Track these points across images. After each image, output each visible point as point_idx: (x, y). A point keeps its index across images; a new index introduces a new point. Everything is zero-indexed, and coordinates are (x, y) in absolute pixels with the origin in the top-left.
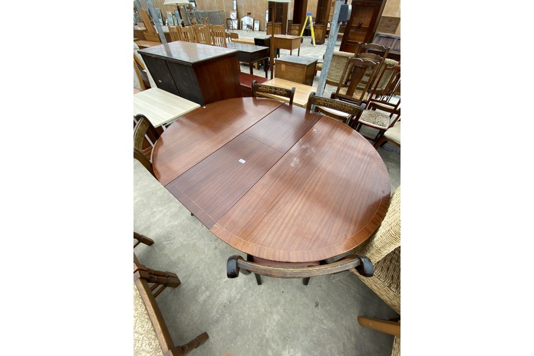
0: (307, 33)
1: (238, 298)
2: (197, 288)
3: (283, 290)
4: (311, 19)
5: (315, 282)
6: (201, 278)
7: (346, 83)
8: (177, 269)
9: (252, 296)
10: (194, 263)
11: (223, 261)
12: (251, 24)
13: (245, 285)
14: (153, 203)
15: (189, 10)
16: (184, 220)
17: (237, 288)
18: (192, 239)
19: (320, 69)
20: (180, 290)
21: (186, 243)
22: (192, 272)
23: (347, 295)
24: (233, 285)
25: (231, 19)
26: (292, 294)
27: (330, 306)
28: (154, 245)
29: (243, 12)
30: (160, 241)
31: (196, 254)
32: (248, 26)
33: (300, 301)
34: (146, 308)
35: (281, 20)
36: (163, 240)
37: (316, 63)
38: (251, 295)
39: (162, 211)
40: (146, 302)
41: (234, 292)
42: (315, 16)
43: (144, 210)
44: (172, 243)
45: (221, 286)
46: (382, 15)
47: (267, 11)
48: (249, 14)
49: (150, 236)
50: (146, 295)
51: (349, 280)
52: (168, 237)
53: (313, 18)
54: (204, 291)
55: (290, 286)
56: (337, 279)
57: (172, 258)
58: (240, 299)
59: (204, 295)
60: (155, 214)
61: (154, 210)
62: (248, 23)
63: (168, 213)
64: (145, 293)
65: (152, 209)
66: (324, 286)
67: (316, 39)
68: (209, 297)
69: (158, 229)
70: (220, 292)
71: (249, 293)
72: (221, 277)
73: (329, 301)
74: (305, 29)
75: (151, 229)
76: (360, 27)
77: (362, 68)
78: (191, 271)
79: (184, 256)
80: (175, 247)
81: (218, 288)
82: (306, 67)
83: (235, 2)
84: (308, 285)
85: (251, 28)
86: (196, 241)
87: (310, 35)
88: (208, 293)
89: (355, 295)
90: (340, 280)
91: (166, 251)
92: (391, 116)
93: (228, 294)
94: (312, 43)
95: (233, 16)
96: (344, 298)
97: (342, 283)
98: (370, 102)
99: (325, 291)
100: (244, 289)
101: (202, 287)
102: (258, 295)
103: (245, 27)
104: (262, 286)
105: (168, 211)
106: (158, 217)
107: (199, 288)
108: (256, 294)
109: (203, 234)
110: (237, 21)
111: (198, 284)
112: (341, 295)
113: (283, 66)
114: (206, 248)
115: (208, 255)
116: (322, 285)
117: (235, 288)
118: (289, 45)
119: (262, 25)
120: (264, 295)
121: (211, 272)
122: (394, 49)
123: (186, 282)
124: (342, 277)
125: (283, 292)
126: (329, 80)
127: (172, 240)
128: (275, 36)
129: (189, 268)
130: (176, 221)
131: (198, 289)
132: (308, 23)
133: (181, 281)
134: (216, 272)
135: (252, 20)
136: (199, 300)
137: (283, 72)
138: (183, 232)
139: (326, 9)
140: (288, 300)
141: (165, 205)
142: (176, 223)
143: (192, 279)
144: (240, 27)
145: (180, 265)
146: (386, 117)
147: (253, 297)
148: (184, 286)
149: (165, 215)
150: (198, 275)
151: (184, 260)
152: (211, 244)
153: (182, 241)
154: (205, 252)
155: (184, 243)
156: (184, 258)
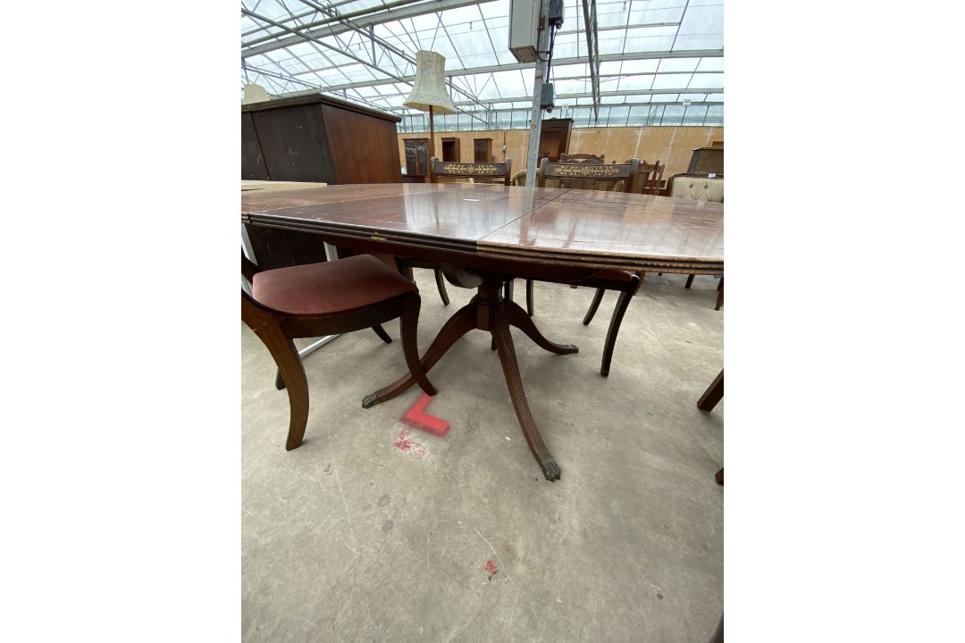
10: (310, 605)
11: (422, 567)
13: (533, 626)
18: (295, 521)
31: (315, 567)
72: (433, 628)
86: (309, 522)
109: (332, 494)
114: (352, 537)
115: (360, 559)
129: (291, 633)
151: (266, 607)
152: (369, 517)
153: (255, 535)
154: (350, 552)
155: (263, 541)
156: (266, 595)
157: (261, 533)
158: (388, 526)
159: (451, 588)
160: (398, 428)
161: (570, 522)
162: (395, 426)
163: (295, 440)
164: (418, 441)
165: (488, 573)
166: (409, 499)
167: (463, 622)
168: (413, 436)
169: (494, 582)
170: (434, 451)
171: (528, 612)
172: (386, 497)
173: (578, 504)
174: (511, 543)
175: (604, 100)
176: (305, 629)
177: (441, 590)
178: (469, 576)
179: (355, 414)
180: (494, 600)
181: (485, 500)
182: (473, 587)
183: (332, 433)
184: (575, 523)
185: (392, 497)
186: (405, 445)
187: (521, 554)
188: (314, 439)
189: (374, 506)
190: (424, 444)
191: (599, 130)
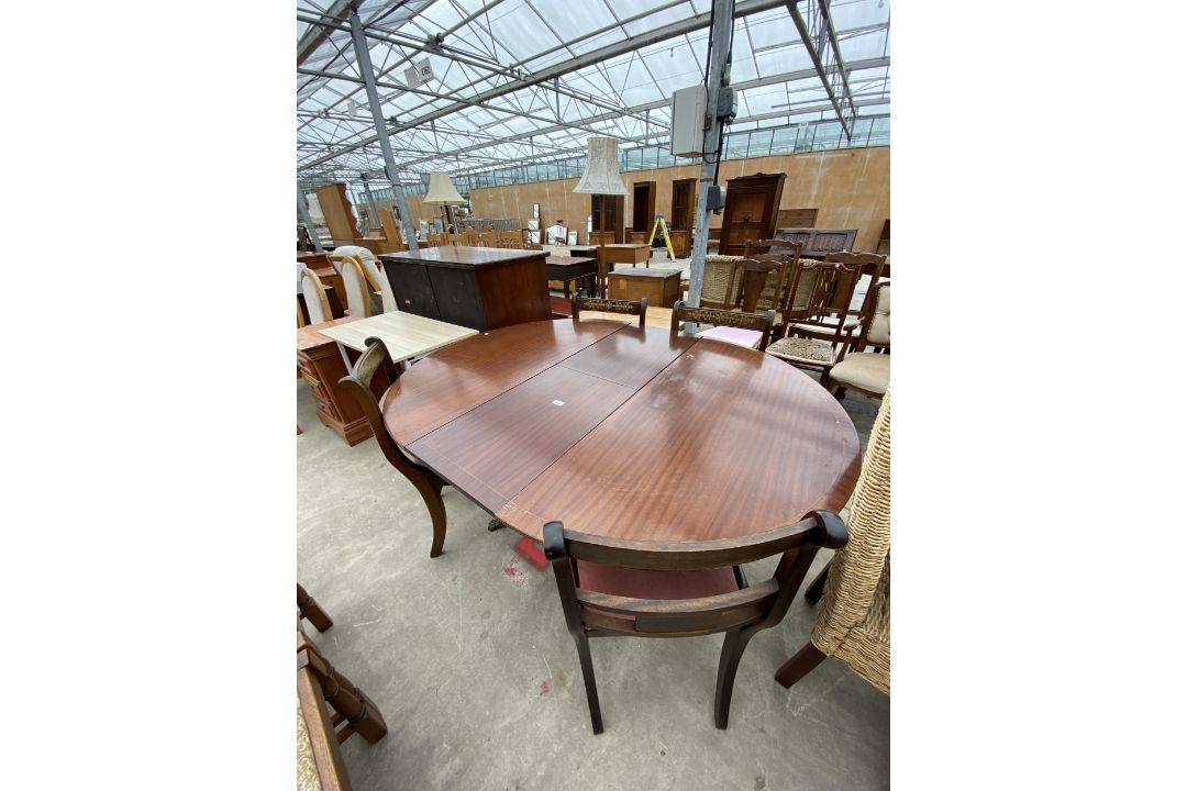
0: (659, 243)
1: (539, 774)
2: (429, 746)
3: (661, 746)
4: (663, 222)
5: (747, 719)
6: (442, 719)
7: (738, 302)
8: (383, 694)
9: (578, 768)
10: (426, 676)
11: (500, 671)
12: (564, 237)
13: (559, 737)
14: (346, 531)
15: (458, 218)
16: (411, 570)
17: (536, 745)
18: (428, 615)
19: (687, 288)
20: (383, 751)
21: (411, 624)
22: (419, 702)
23: (837, 750)
24: (528, 736)
25: (529, 230)
26: (688, 758)
27: (795, 786)
28: (331, 631)
29: (548, 219)
30: (349, 620)
31: (434, 651)
32: (557, 239)
33: (714, 776)
34: (311, 744)
35: (613, 228)
36: (356, 617)
37: (679, 274)
38: (575, 766)
39: (364, 548)
40: (312, 728)
41: (529, 758)
42: (670, 220)
43: (323, 548)
44: (375, 626)
45: (492, 741)
46: (780, 208)
47: (590, 219)
48: (560, 222)
49: (328, 607)
50: (317, 711)
51: (834, 707)
52: (369, 610)
53: (667, 223)
54: (448, 756)
55: (680, 736)
56: (803, 708)
57: (372, 664)
58: (546, 779)
59: (448, 766)
60: (347, 556)
61: (346, 547)
62: (556, 235)
63: (378, 553)
64: (314, 703)
65: (341, 545)
66: (772, 731)
67: (675, 251)
68: (460, 773)
69: (348, 591)
70: (491, 759)
71: (572, 758)
72: (495, 714)
73: (792, 770)
74: (655, 239)
75: (331, 592)
76: (746, 222)
77: (760, 273)
78: (416, 700)
79: (402, 659)
80: (383, 636)
81: (486, 745)
82: (662, 282)
83: (536, 207)
84: (730, 730)
85: (563, 242)
86: (436, 618)
87: (664, 245)
88: (458, 761)
89: (857, 747)
90: (810, 710)
91: (359, 647)
92: (834, 346)
93: (512, 763)
94: (669, 256)
95: (534, 224)
96: (830, 758)
97: (817, 717)
98: (790, 325)
99: (775, 742)
100: (555, 748)
101: (442, 743)
102: (595, 764)
103: (552, 241)
104: (606, 738)
105: (378, 549)
106: (352, 563)
107: (434, 747)
108: (589, 763)
109: (454, 600)
110: (538, 233)
111: (434, 734)
112: (822, 749)
113: (623, 283)
114: (460, 636)
115: (462, 653)
116: (766, 727)
117: (532, 746)
118: (630, 257)
119: (582, 236)
120: (610, 763)
121: (468, 702)
122: (812, 250)
123: (401, 730)
124: (814, 701)
125: (663, 753)
126: (706, 300)
127: (376, 618)
128: (606, 246)
129: (412, 692)
130: (391, 573)
131: (431, 750)
132: (659, 230)
133: (389, 726)
134: (480, 702)
135: (565, 230)
136: (433, 783)
137: (623, 291)
138: (407, 597)
139: (687, 209)
140: (679, 775)
141: (373, 536)
142: (393, 576)
143: (417, 722)
144: (544, 239)
145: (391, 683)
146: (826, 346)
147: (582, 770)
148: (395, 738)
149: (369, 558)
150: (434, 710)
151: (401, 670)
152: (473, 625)
153: (403, 619)
154: (457, 647)
155: (407, 624)
156: (403, 662)
157: (407, 618)
158: (484, 635)
159: (513, 693)
160: (511, 555)
161: (616, 673)
162: (509, 553)
163: (437, 551)
164: (522, 570)
165: (541, 690)
166: (503, 618)
167: (514, 717)
168: (518, 565)
169: (543, 698)
170: (532, 583)
171: (559, 727)
172: (488, 612)
173: (631, 659)
174: (565, 674)
175: (861, 111)
176: (421, 690)
177: (507, 691)
178: (528, 688)
179: (481, 535)
180: (539, 710)
181: (558, 635)
182: (528, 696)
183: (463, 550)
184: (621, 674)
185: (493, 613)
186: (511, 572)
187: (569, 684)
188: (451, 551)
189: (479, 617)
190: (526, 574)
191: (853, 151)
